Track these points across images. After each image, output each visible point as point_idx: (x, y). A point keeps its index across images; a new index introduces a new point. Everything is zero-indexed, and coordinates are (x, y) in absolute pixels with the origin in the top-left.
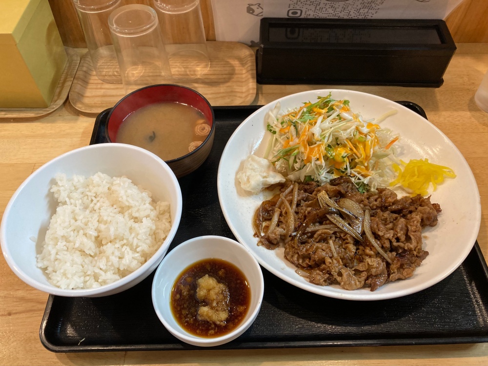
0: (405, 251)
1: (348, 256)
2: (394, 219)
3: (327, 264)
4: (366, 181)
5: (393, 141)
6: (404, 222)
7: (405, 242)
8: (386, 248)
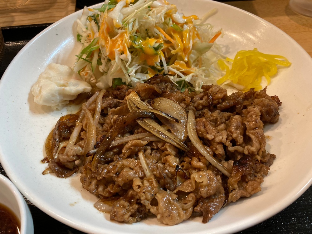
0: (244, 156)
1: (166, 173)
2: (227, 118)
3: (135, 188)
4: (188, 79)
5: (216, 36)
6: (239, 119)
7: (243, 145)
8: (220, 156)
